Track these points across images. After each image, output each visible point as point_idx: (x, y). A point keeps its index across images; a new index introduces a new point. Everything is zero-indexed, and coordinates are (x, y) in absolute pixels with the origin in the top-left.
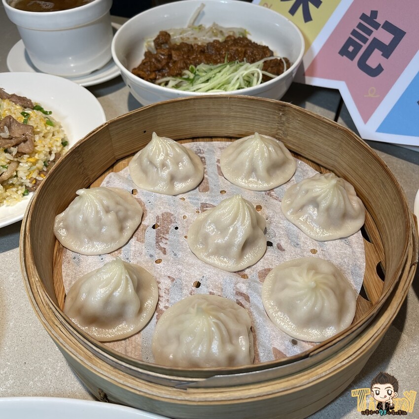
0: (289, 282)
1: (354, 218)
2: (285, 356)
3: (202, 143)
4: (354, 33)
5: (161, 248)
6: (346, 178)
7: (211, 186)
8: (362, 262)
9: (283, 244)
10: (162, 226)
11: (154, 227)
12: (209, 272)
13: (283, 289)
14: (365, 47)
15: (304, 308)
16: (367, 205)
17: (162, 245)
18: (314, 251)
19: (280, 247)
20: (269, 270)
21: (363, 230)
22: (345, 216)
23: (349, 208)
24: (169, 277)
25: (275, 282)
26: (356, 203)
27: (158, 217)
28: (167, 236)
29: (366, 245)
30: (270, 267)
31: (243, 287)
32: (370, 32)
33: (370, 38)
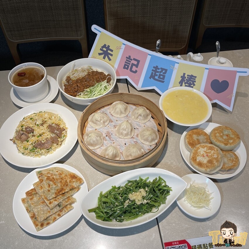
0: (145, 135)
1: (149, 115)
2: (150, 149)
3: (102, 109)
4: (126, 62)
5: (112, 140)
6: (143, 106)
7: (113, 120)
8: (155, 124)
9: (137, 127)
10: (108, 135)
11: (106, 136)
12: (126, 140)
13: (144, 137)
14: (130, 66)
15: (150, 139)
16: (150, 111)
18: (144, 126)
19: (137, 128)
20: (138, 134)
21: (152, 117)
22: (147, 115)
23: (148, 113)
24: (118, 145)
25: (141, 136)
26: (148, 111)
27: (106, 133)
28: (111, 137)
29: (154, 120)
31: (135, 140)
32: (130, 62)
33: (131, 63)
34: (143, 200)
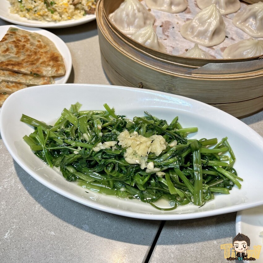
7: (192, 11)
9: (234, 37)
10: (166, 26)
11: (161, 26)
17: (166, 34)
19: (232, 39)
24: (171, 47)
27: (163, 23)
30: (227, 46)
31: (212, 53)
34: (146, 159)
